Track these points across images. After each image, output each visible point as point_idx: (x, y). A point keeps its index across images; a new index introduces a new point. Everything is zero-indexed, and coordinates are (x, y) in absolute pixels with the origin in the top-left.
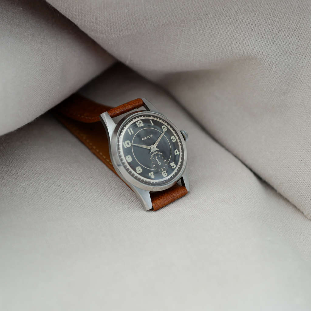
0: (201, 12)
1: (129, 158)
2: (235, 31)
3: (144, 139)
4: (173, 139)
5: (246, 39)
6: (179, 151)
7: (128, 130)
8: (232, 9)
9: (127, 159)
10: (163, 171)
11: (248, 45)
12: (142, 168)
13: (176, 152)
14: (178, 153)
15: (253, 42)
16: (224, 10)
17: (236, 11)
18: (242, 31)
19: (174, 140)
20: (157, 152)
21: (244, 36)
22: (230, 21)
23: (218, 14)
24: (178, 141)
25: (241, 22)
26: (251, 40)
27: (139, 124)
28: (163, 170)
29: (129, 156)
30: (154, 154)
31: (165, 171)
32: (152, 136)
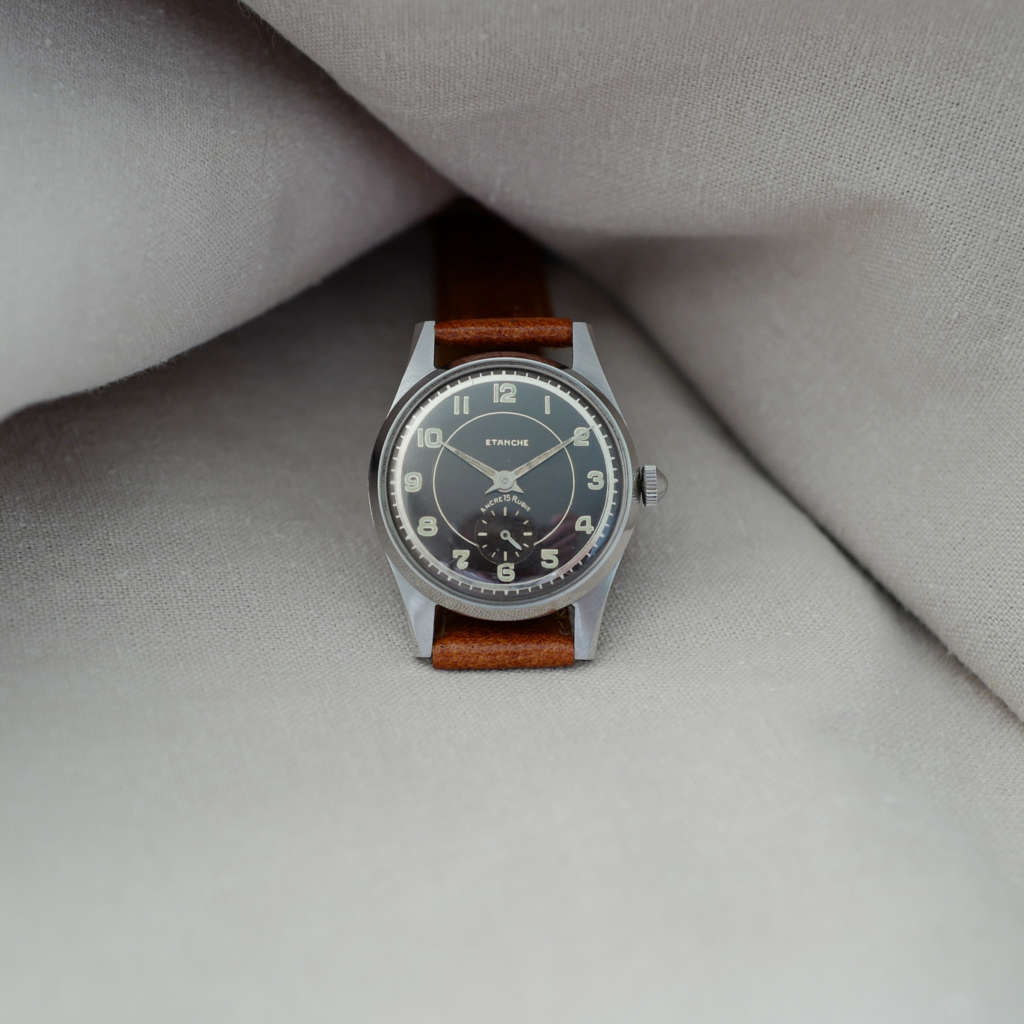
0: (732, 49)
1: (413, 479)
2: (839, 118)
3: (491, 442)
4: (595, 480)
5: (871, 148)
6: (595, 523)
8: (833, 44)
9: (406, 482)
11: (876, 166)
12: (440, 524)
13: (584, 523)
14: (588, 529)
15: (893, 157)
16: (807, 47)
17: (846, 50)
18: (862, 119)
19: (597, 483)
20: (515, 498)
21: (865, 137)
22: (823, 84)
23: (786, 58)
24: (611, 492)
25: (861, 89)
26: (890, 152)
28: (505, 559)
29: (419, 474)
30: (503, 499)
31: (512, 566)
32: (525, 443)
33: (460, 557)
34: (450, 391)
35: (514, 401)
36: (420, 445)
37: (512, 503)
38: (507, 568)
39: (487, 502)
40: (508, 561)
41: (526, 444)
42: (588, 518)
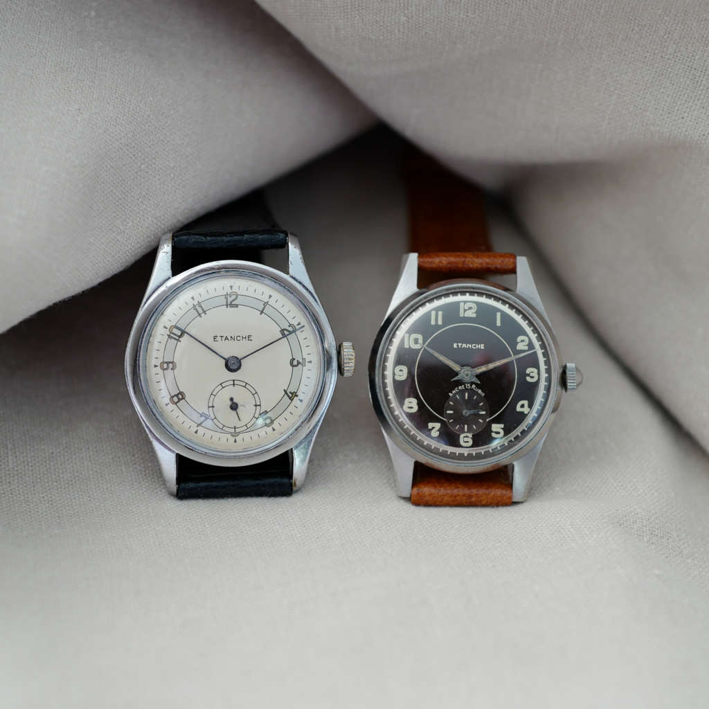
1: (401, 370)
3: (458, 346)
4: (531, 375)
6: (530, 406)
7: (433, 313)
9: (396, 373)
10: (464, 432)
12: (420, 404)
13: (522, 406)
14: (526, 410)
15: (694, 111)
18: (673, 82)
19: (533, 377)
20: (474, 386)
24: (543, 384)
27: (465, 310)
28: (466, 430)
29: (405, 367)
30: (465, 387)
31: (470, 435)
32: (482, 346)
33: (433, 428)
34: (429, 307)
35: (474, 315)
36: (406, 346)
37: (471, 389)
38: (467, 437)
39: (454, 389)
40: (467, 432)
41: (482, 348)
42: (526, 403)
